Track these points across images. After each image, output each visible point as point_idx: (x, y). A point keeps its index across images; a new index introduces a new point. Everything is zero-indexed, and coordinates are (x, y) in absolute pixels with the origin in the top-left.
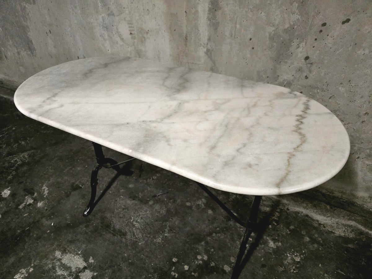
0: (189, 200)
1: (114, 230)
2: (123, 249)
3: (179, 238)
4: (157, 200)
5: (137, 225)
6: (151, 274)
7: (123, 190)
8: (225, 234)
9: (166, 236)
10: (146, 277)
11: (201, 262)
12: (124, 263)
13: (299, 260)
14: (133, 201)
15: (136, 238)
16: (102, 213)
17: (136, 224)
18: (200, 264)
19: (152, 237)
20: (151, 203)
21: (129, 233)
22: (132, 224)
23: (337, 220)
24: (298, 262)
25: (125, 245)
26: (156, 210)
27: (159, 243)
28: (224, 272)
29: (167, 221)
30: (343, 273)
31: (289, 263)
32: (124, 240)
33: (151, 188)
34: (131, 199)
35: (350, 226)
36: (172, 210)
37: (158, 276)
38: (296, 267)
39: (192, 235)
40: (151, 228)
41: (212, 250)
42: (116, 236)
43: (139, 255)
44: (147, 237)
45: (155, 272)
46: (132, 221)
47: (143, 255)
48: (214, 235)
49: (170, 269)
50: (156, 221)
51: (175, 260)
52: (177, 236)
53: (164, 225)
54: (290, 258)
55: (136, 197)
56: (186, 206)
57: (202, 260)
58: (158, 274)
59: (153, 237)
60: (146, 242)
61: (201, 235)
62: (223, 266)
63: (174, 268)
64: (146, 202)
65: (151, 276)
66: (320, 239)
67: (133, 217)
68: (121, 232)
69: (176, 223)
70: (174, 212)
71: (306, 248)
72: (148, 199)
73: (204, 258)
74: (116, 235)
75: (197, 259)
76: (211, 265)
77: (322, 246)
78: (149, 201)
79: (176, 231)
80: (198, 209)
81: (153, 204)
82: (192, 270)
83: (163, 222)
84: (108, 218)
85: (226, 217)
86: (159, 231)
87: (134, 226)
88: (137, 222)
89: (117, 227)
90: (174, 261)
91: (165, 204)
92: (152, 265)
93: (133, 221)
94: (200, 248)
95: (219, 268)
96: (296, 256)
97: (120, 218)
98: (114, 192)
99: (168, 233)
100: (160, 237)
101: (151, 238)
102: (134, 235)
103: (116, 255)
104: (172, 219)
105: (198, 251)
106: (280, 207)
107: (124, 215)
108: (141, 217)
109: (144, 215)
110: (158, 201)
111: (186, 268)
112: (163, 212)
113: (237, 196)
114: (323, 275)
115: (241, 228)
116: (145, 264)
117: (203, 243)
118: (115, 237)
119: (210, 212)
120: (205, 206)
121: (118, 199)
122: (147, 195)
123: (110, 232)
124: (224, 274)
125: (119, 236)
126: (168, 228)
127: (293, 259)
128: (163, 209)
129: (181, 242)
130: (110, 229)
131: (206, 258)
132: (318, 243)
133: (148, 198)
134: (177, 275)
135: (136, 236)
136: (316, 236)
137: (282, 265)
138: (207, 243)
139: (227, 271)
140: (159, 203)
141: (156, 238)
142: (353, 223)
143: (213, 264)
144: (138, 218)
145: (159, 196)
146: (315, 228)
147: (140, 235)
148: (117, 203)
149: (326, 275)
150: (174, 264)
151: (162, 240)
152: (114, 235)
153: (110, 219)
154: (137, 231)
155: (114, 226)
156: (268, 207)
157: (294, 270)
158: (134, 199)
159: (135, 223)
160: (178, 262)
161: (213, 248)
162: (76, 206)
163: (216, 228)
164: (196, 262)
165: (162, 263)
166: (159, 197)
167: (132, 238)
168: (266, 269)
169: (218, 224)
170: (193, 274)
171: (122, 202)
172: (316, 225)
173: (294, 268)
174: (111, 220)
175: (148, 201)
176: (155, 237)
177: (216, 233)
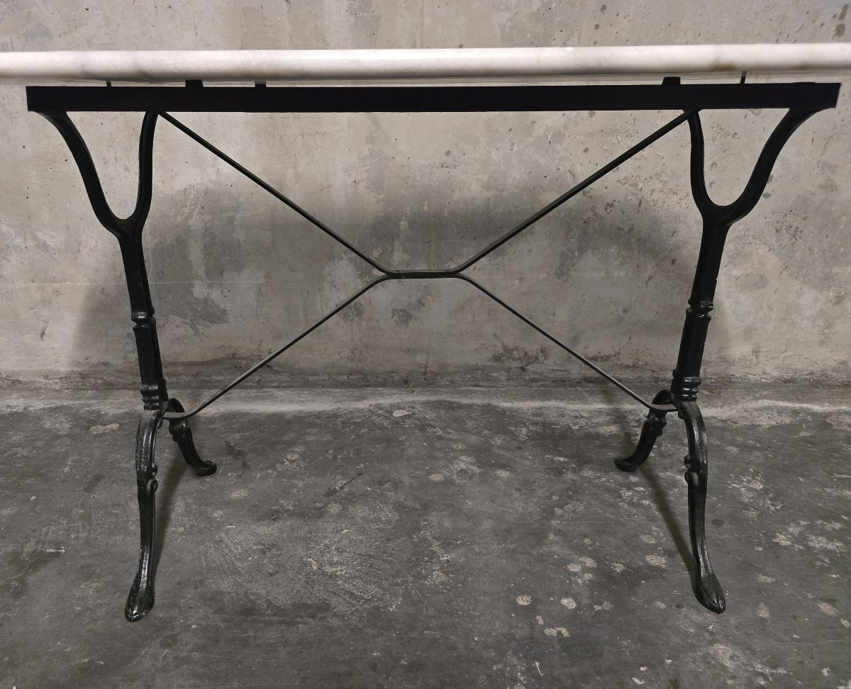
0: (431, 468)
1: (279, 611)
2: (352, 643)
3: (484, 551)
4: (344, 499)
5: (341, 570)
6: (496, 663)
7: (220, 512)
8: (578, 500)
9: (448, 560)
10: (489, 676)
11: (588, 576)
12: (389, 676)
13: (761, 487)
14: (276, 524)
15: (366, 601)
16: (196, 588)
17: (335, 569)
18: (590, 581)
19: (411, 579)
20: (334, 509)
21: (334, 601)
22: (324, 573)
23: (739, 406)
24: (765, 491)
25: (348, 632)
26: (364, 518)
27: (442, 583)
28: (657, 569)
29: (417, 529)
30: (846, 476)
31: (752, 498)
32: (333, 622)
33: (303, 480)
34: (266, 522)
35: (769, 408)
36: (409, 503)
37: (519, 658)
38: (771, 499)
39: (509, 531)
40: (390, 563)
41: (587, 541)
42: (299, 623)
43: (415, 634)
44: (397, 584)
45: (502, 654)
46: (315, 568)
47: (428, 628)
48: (558, 511)
49: (533, 626)
50: (389, 540)
51: (523, 601)
52: (478, 550)
53: (416, 540)
54: (743, 489)
55: (277, 512)
56: (436, 483)
57: (586, 570)
58: (515, 653)
59: (414, 576)
60: (407, 595)
61: (531, 524)
62: (644, 561)
63: (539, 618)
64: (320, 513)
65: (499, 666)
66: (751, 442)
67: (311, 560)
68: (306, 606)
69: (446, 524)
70: (418, 506)
71: (749, 463)
72: (318, 505)
73: (588, 565)
74: (299, 620)
75: (575, 574)
76: (618, 570)
77: (766, 450)
78: (325, 507)
79: (462, 540)
80: (471, 478)
81: (343, 509)
82: (585, 601)
83: (410, 536)
84: (229, 593)
85: (549, 471)
86: (417, 559)
87: (332, 576)
88: (332, 564)
89: (283, 600)
90: (526, 604)
91: (375, 499)
92: (476, 642)
93: (320, 566)
94: (555, 548)
95: (639, 568)
96: (749, 481)
97: (271, 575)
98: (192, 527)
99: (447, 552)
100: (433, 571)
101: (413, 582)
102: (352, 594)
103: (342, 668)
104: (425, 520)
105: (556, 556)
106: (631, 417)
107: (278, 565)
108: (337, 549)
109: (339, 541)
110: (351, 499)
111: (569, 603)
112: (388, 514)
113: (528, 428)
114: (825, 492)
115: (599, 478)
116: (455, 649)
117: (552, 537)
118: (298, 628)
119: (503, 474)
120: (478, 467)
121: (223, 535)
122: (305, 498)
123: (271, 623)
124: (664, 575)
125: (310, 620)
126: (436, 543)
127: (750, 489)
128: (381, 510)
129: (498, 556)
130: (263, 615)
131: (590, 562)
132: (754, 448)
133: (315, 502)
134: (564, 631)
135: (363, 598)
136: (740, 439)
137: (746, 507)
138: (559, 532)
139: (664, 566)
140: (356, 501)
141: (426, 578)
142: (767, 403)
143: (619, 568)
144: (328, 555)
145: (342, 488)
146: (723, 429)
147: (373, 589)
148: (227, 547)
149: (828, 490)
150: (530, 611)
151: (446, 573)
152: (291, 623)
153: (240, 591)
154: (354, 585)
155: (269, 604)
156: (608, 424)
157: (772, 505)
158: (275, 520)
159: (328, 569)
160: (535, 601)
161: (586, 536)
162: (78, 608)
163: (550, 498)
164: (580, 581)
165: (497, 624)
166: (346, 490)
167: (354, 606)
168: (727, 526)
169: (546, 489)
170: (597, 608)
171: (241, 538)
172: (720, 424)
173: (769, 502)
174: (246, 593)
175: (320, 508)
176: (418, 577)
177: (561, 507)
